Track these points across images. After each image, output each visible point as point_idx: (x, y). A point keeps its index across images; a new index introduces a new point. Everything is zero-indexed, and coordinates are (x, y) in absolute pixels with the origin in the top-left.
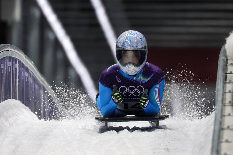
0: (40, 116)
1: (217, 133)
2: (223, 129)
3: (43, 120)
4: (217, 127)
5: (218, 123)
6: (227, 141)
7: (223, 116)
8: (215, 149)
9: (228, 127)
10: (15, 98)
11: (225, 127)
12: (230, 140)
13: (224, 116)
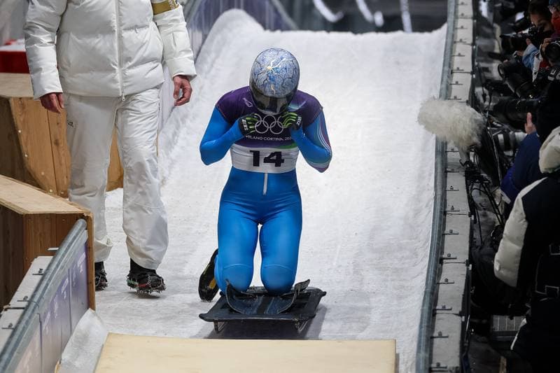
0: (265, 28)
1: (448, 47)
2: (455, 42)
3: (268, 32)
4: (450, 40)
5: (450, 36)
6: (459, 55)
7: (455, 28)
8: (447, 63)
9: (461, 41)
10: (239, 7)
11: (458, 40)
12: (462, 54)
13: (457, 28)
